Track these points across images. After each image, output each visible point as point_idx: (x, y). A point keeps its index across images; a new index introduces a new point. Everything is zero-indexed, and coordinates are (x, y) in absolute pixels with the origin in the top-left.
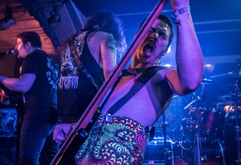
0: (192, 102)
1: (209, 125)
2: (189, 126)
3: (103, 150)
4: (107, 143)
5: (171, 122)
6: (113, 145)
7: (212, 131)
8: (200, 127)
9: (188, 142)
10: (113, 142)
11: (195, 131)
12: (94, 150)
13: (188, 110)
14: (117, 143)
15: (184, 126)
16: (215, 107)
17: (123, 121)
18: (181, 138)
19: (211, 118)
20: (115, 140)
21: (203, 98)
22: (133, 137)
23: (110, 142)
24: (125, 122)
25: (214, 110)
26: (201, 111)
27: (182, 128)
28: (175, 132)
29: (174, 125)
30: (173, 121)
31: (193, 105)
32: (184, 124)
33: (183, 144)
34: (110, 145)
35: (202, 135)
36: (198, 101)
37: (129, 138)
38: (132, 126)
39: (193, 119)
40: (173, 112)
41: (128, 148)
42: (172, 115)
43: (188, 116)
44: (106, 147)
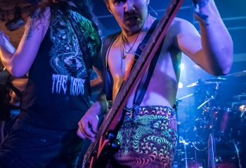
0: (206, 102)
1: (224, 125)
2: (203, 126)
3: (142, 144)
4: (145, 136)
5: (184, 123)
6: (152, 138)
7: (227, 131)
8: (214, 128)
9: (201, 143)
10: (151, 135)
11: (209, 131)
12: (132, 144)
13: (201, 110)
14: (156, 135)
15: (198, 127)
16: (230, 107)
17: (154, 111)
18: (195, 139)
19: (226, 117)
20: (153, 133)
21: (217, 97)
22: (167, 124)
23: (148, 136)
24: (156, 112)
25: (228, 110)
26: (215, 110)
27: (195, 128)
28: (188, 132)
29: (188, 126)
30: (186, 122)
31: (207, 104)
32: (198, 124)
33: (197, 145)
34: (148, 138)
35: (216, 136)
36: (212, 100)
37: (164, 127)
38: (163, 113)
39: (207, 119)
40: (186, 112)
41: (166, 138)
42: (185, 115)
43: (202, 117)
44: (145, 141)
